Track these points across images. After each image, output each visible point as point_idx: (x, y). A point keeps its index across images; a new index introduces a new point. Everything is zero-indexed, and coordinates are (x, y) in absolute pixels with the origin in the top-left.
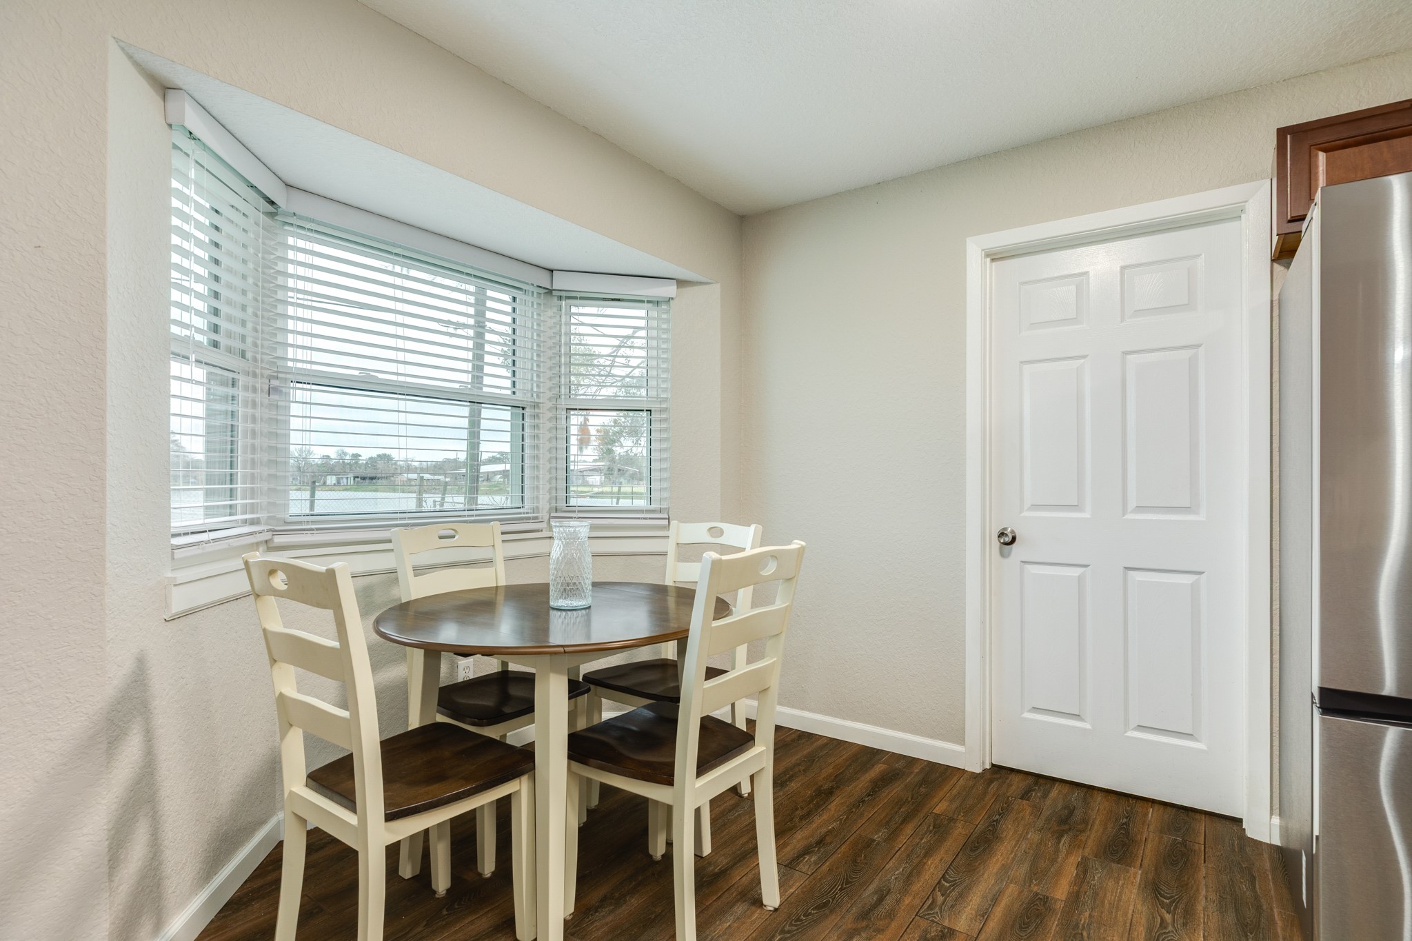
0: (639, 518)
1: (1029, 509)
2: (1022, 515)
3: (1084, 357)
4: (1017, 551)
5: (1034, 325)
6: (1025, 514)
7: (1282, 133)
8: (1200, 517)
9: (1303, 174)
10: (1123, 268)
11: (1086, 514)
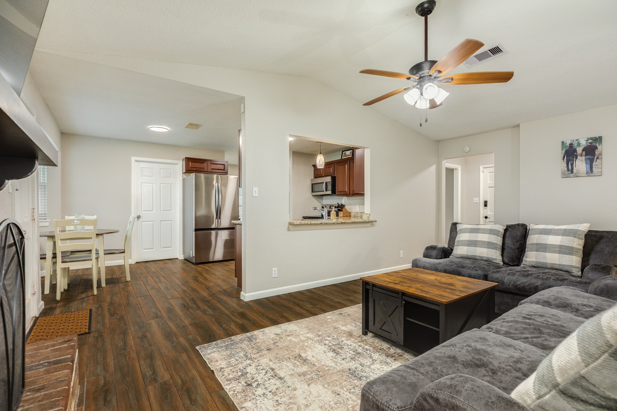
3: (154, 183)
4: (141, 220)
5: (144, 176)
6: (142, 212)
7: (186, 158)
8: (172, 211)
9: (188, 164)
10: (160, 169)
11: (154, 212)
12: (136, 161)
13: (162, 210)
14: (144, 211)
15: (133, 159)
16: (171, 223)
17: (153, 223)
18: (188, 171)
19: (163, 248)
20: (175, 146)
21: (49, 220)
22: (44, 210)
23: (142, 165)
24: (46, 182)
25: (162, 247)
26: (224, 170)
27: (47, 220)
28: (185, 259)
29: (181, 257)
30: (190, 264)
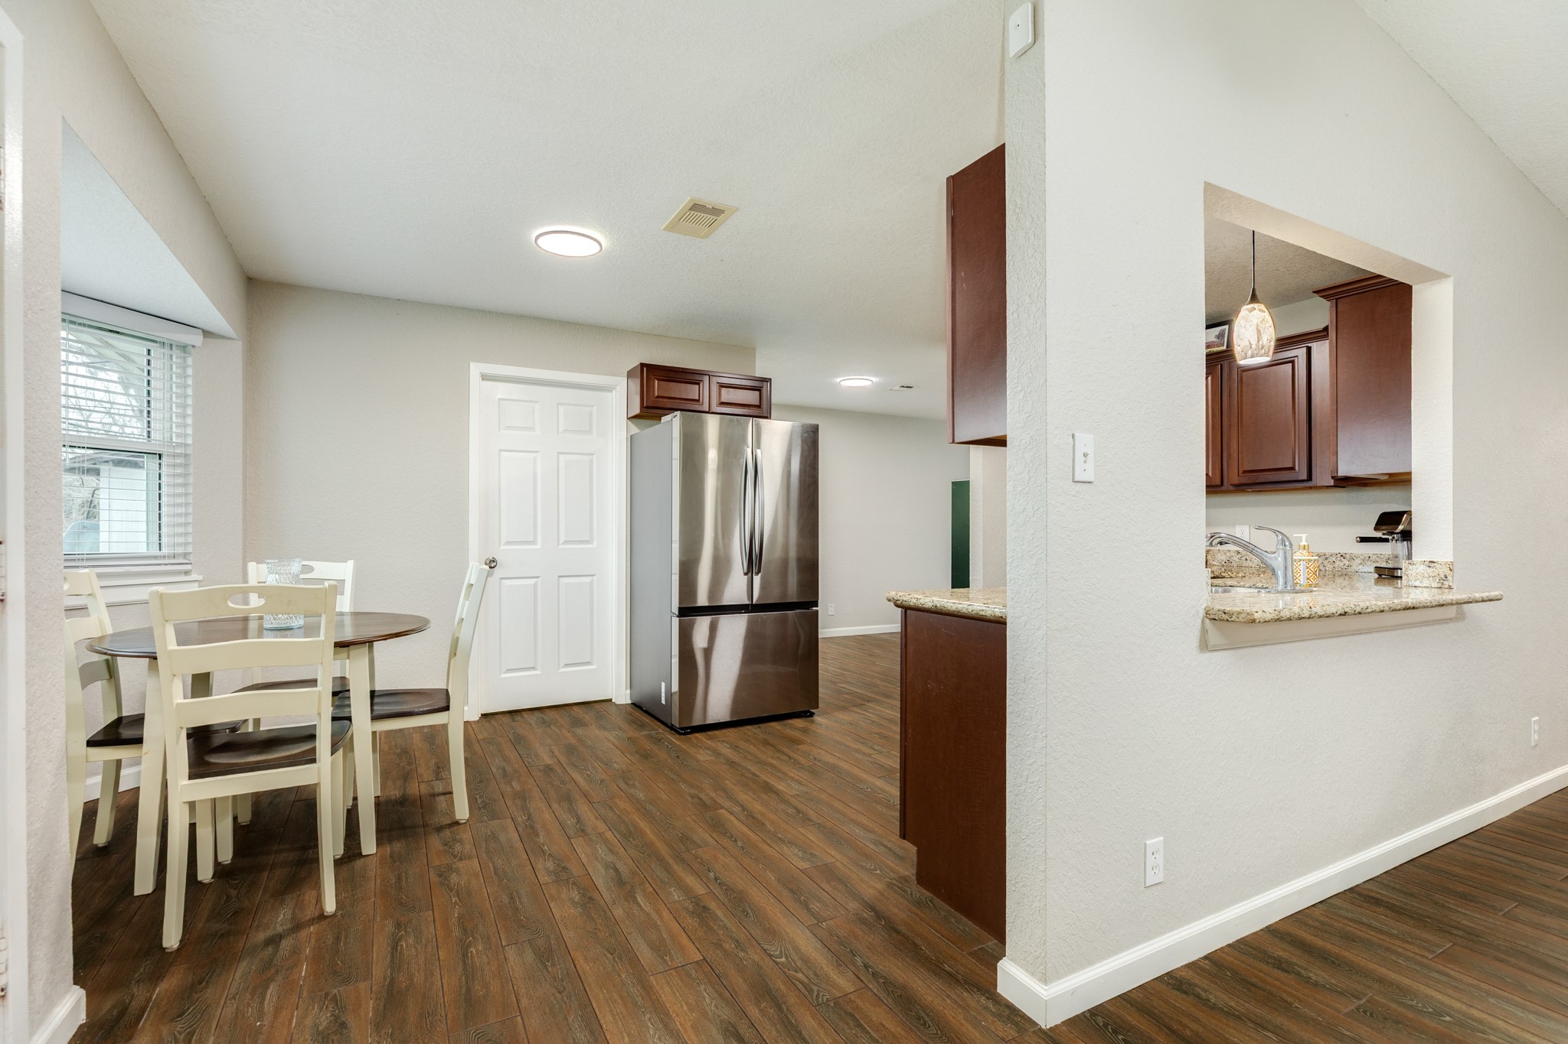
0: (160, 564)
1: (505, 544)
2: (501, 548)
3: (537, 452)
4: (498, 572)
5: (508, 428)
6: (502, 547)
7: (642, 365)
8: (594, 545)
9: (650, 387)
10: (558, 404)
11: (538, 546)
12: (485, 377)
13: (562, 539)
14: (508, 543)
15: (476, 369)
16: (591, 583)
17: (535, 585)
18: (651, 410)
19: (567, 665)
20: (603, 328)
21: (200, 578)
22: (181, 540)
23: (502, 390)
24: (190, 441)
25: (562, 664)
26: (759, 407)
27: (194, 576)
28: (636, 705)
29: (622, 696)
30: (661, 730)
